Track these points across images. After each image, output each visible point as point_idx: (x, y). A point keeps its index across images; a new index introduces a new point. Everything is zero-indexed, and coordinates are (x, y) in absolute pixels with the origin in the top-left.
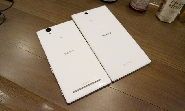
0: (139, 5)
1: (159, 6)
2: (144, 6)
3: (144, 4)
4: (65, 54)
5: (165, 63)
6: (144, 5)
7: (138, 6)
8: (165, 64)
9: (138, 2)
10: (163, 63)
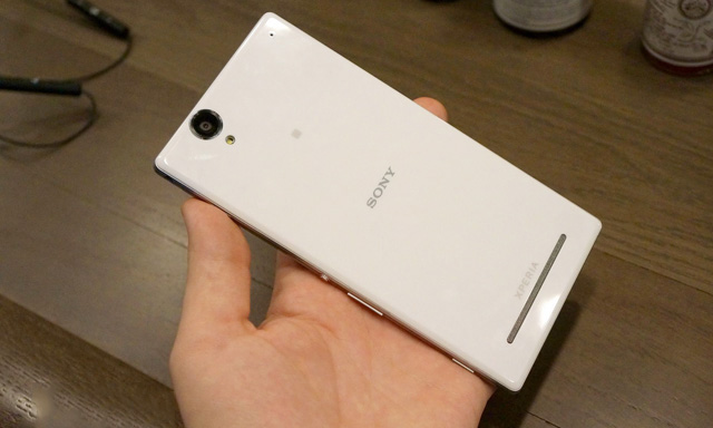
0: (674, 40)
2: (704, 47)
3: (701, 34)
4: (372, 203)
6: (700, 39)
7: (674, 48)
9: (668, 29)
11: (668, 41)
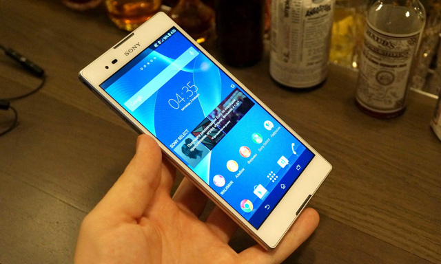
0: (373, 97)
1: (436, 97)
2: (390, 101)
3: (389, 94)
5: (428, 255)
6: (388, 97)
7: (373, 101)
8: (428, 258)
9: (371, 91)
10: (422, 256)
11: (370, 97)
